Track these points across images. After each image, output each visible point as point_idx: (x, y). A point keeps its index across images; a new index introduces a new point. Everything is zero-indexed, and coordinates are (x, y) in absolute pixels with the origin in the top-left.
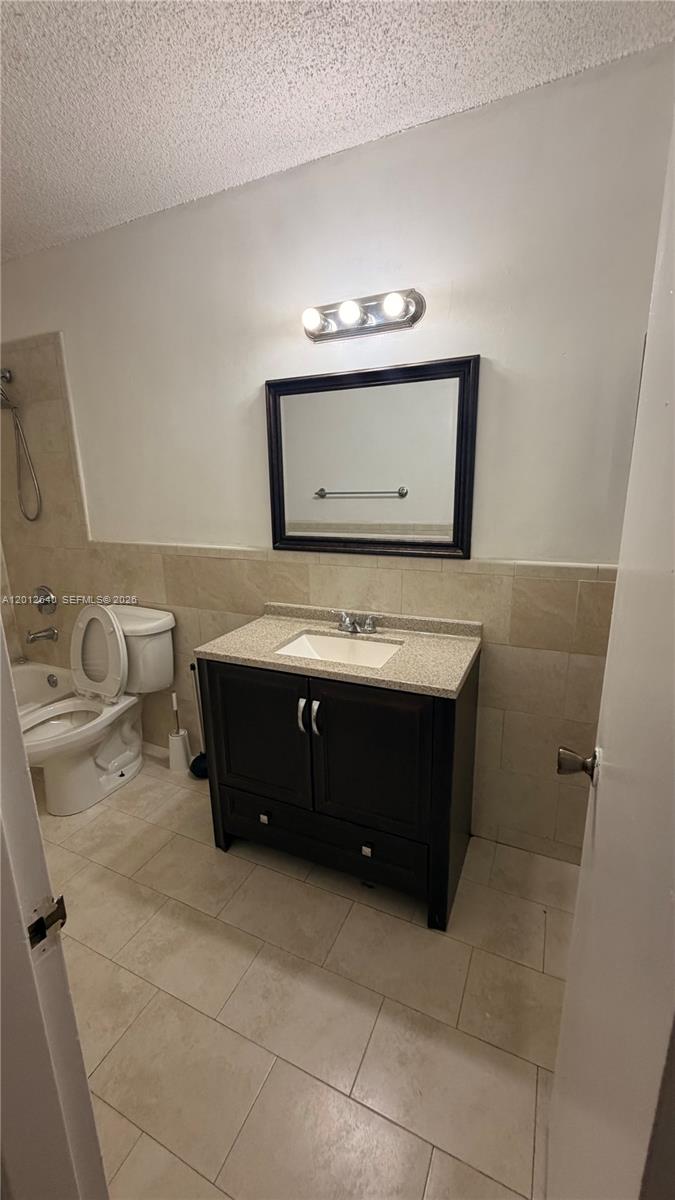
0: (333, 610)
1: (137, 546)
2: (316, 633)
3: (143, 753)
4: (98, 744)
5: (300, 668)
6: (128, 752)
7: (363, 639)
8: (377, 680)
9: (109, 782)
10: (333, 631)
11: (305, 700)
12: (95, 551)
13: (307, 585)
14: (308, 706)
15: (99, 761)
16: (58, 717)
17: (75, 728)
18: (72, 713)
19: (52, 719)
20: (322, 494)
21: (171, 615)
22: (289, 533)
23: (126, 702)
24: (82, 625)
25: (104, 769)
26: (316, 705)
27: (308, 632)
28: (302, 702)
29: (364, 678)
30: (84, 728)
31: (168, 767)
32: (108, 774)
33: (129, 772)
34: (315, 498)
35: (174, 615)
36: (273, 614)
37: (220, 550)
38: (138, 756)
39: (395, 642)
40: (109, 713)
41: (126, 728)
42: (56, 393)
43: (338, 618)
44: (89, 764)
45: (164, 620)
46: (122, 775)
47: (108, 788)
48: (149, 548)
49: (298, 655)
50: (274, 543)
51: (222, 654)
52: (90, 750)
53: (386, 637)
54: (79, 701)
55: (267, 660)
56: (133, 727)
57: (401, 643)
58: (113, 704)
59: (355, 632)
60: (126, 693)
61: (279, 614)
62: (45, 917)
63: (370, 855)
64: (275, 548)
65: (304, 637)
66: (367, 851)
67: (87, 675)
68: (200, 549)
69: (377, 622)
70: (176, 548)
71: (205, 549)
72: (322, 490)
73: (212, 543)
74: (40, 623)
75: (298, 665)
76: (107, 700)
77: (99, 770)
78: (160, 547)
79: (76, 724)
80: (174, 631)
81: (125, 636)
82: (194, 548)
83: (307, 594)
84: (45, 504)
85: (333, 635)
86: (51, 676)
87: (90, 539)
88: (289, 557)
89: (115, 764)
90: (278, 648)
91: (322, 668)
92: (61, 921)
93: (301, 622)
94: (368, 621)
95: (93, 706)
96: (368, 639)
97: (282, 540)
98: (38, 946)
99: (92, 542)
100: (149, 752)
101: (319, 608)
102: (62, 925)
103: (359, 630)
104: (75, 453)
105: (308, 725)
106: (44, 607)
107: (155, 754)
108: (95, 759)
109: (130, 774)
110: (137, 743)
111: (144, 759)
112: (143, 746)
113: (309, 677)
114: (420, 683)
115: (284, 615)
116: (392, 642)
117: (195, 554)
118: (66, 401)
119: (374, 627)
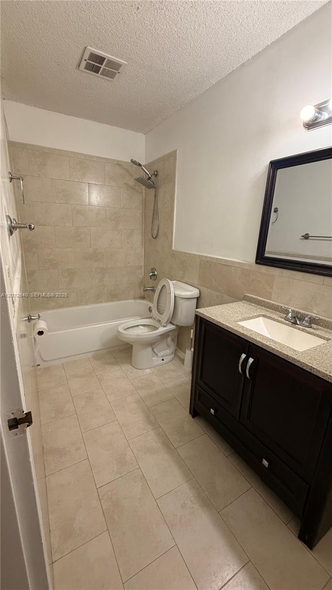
0: (283, 306)
1: (190, 254)
2: (269, 318)
3: (175, 353)
4: (156, 342)
5: (246, 336)
6: (168, 351)
7: (299, 329)
8: (294, 359)
9: (157, 361)
10: (280, 319)
11: (245, 355)
12: (174, 254)
13: (272, 288)
14: (246, 360)
15: (155, 350)
16: (144, 325)
17: (149, 332)
18: (149, 325)
19: (141, 325)
20: (306, 237)
21: (198, 290)
22: (266, 255)
23: (170, 327)
24: (160, 287)
25: (157, 355)
26: (251, 360)
27: (264, 316)
28: (243, 356)
29: (285, 354)
30: (151, 333)
31: (183, 364)
32: (158, 357)
33: (167, 359)
34: (301, 239)
35: (200, 290)
36: (248, 301)
37: (227, 260)
38: (172, 354)
39: (324, 338)
40: (162, 330)
41: (169, 339)
42: (171, 179)
43: (286, 312)
44: (150, 349)
45: (195, 292)
46: (163, 360)
47: (155, 363)
48: (195, 255)
49: (248, 328)
50: (257, 259)
51: (208, 315)
52: (151, 344)
53: (318, 332)
54: (152, 321)
55: (229, 325)
56: (172, 340)
57: (328, 339)
58: (164, 326)
59: (295, 323)
60: (171, 323)
61: (251, 302)
62: (18, 418)
63: (267, 466)
64: (256, 263)
65: (261, 318)
66: (265, 463)
67: (158, 310)
68: (217, 259)
69: (313, 321)
70: (206, 257)
71: (220, 259)
72: (307, 234)
73: (224, 256)
74: (150, 283)
75: (245, 333)
76: (163, 324)
77: (155, 354)
78: (199, 255)
79: (150, 330)
80: (198, 299)
81: (175, 296)
82: (214, 258)
83: (271, 293)
84: (160, 232)
85: (279, 321)
86: (150, 307)
87: (173, 248)
88: (264, 269)
89: (162, 353)
90: (240, 320)
91: (259, 340)
92: (27, 424)
93: (262, 309)
94: (306, 319)
95: (157, 324)
96: (303, 330)
97: (262, 258)
98: (13, 431)
99: (174, 251)
100: (178, 354)
101: (276, 303)
102: (28, 426)
103: (298, 323)
104: (174, 207)
105: (244, 370)
106: (153, 277)
107: (180, 355)
108: (153, 349)
109: (167, 360)
110: (173, 348)
111: (175, 356)
112: (176, 350)
113: (250, 342)
114: (327, 373)
115: (253, 303)
116: (321, 337)
117: (215, 261)
118: (174, 183)
119: (310, 324)
